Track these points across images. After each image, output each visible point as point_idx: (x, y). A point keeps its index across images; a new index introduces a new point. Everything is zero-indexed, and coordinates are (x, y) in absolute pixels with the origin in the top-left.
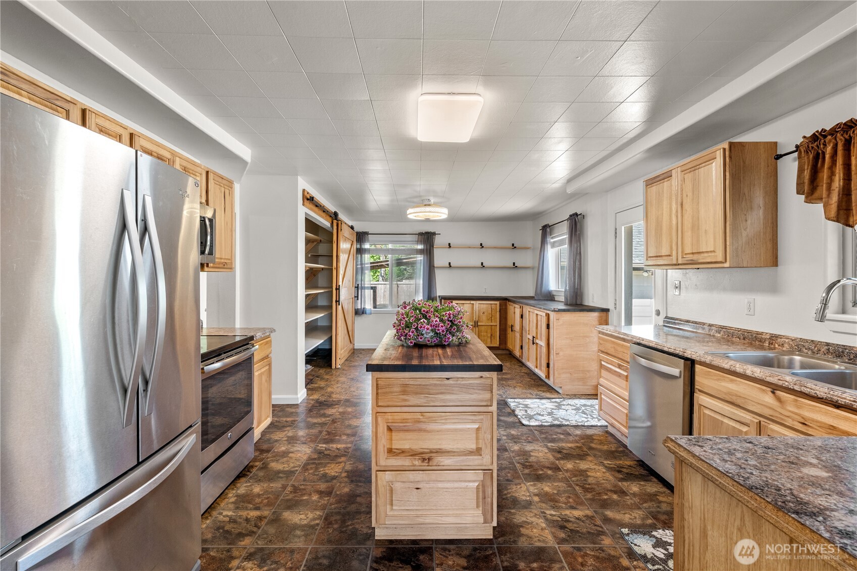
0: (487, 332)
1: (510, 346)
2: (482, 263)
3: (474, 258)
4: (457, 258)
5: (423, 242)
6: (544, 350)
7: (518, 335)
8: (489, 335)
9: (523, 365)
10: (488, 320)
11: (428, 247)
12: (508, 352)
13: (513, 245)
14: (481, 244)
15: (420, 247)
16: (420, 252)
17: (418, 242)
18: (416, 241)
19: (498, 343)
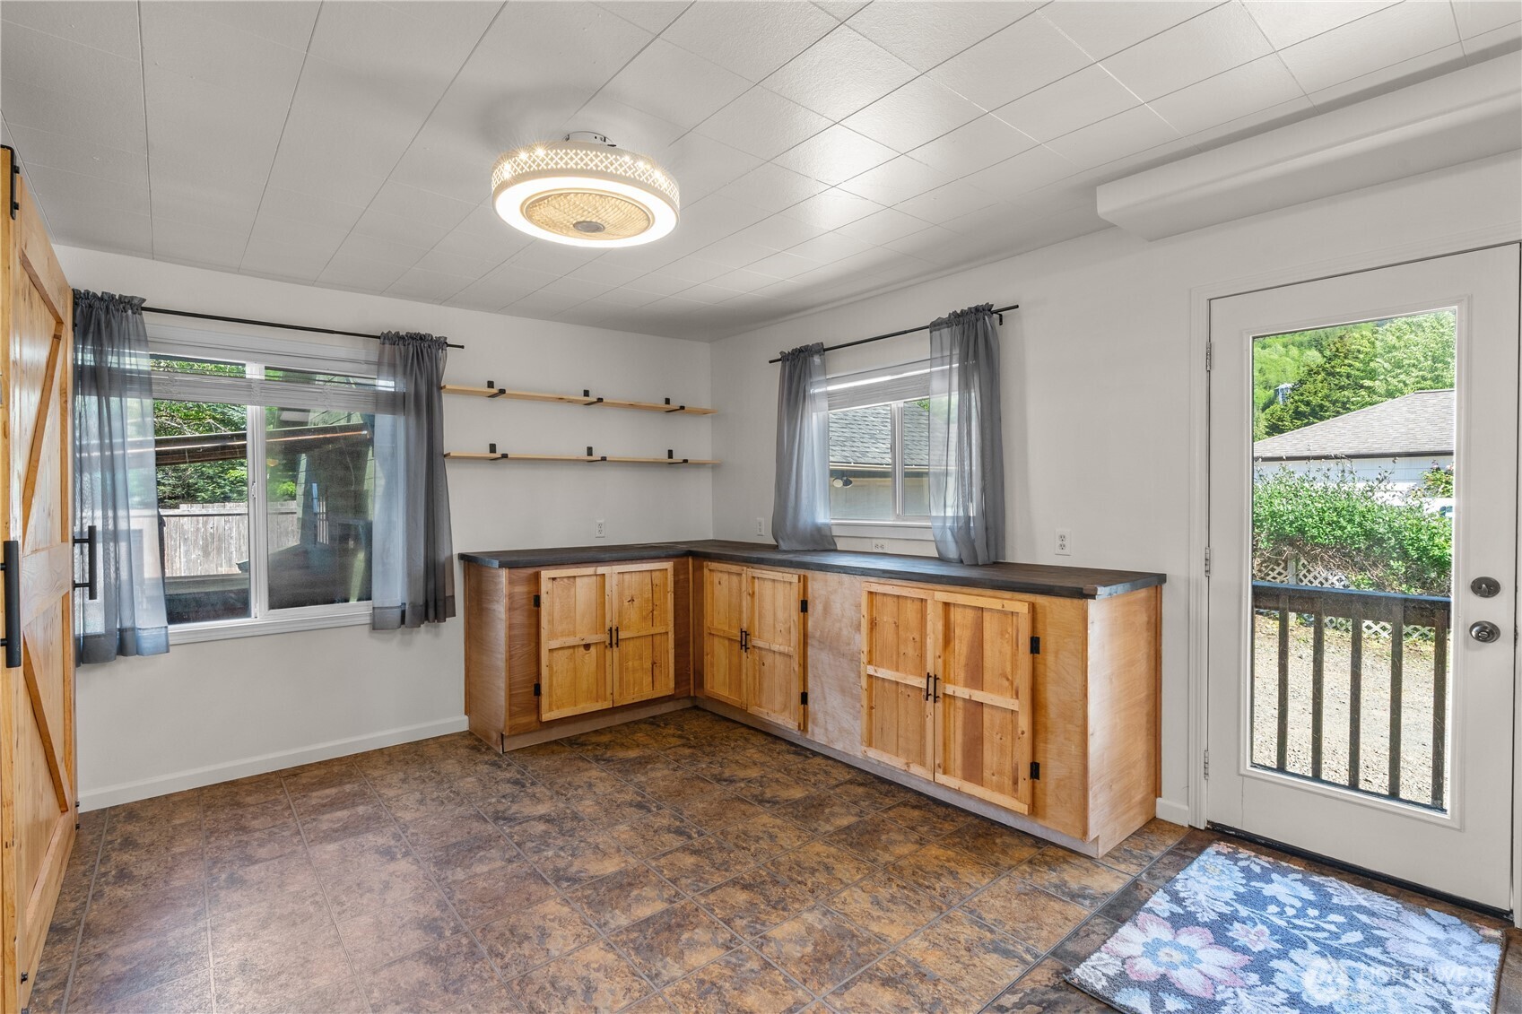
0: (641, 658)
2: (589, 450)
3: (568, 435)
4: (515, 429)
5: (400, 369)
8: (648, 665)
10: (644, 618)
11: (423, 389)
13: (668, 401)
14: (587, 393)
15: (390, 385)
16: (394, 403)
17: (379, 366)
18: (367, 362)
19: (672, 685)
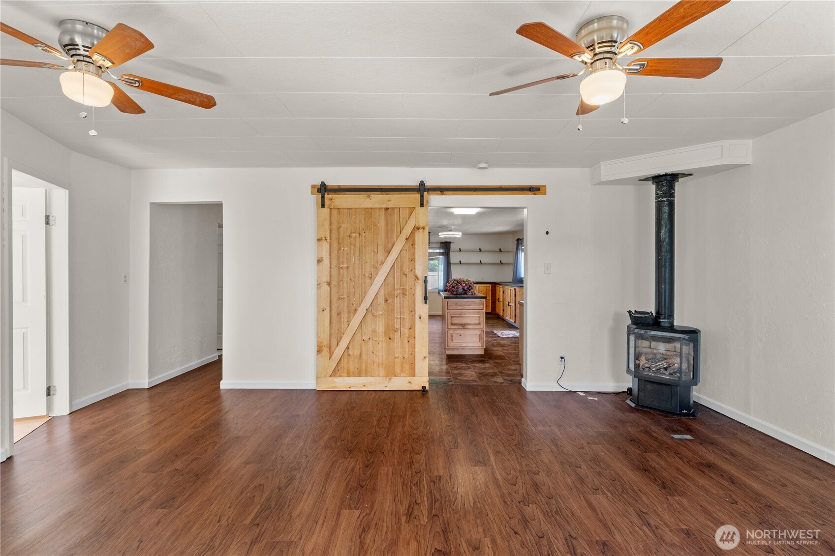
1: (497, 311)
2: (481, 261)
3: (475, 258)
4: (465, 258)
5: (443, 248)
6: (514, 308)
7: (502, 303)
9: (504, 320)
11: (447, 251)
12: (496, 316)
13: (500, 249)
14: (480, 249)
15: (442, 251)
16: (442, 254)
18: (439, 247)
19: (491, 310)
